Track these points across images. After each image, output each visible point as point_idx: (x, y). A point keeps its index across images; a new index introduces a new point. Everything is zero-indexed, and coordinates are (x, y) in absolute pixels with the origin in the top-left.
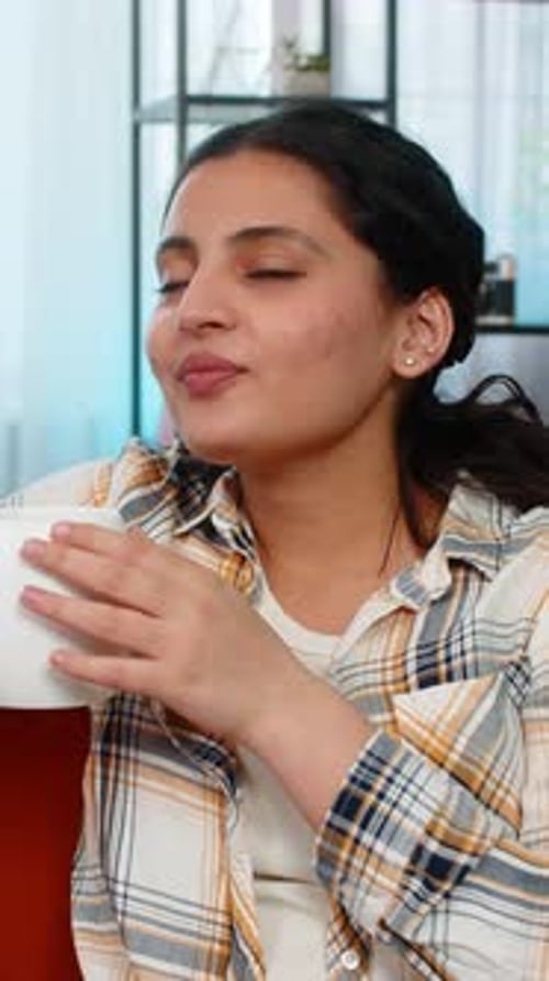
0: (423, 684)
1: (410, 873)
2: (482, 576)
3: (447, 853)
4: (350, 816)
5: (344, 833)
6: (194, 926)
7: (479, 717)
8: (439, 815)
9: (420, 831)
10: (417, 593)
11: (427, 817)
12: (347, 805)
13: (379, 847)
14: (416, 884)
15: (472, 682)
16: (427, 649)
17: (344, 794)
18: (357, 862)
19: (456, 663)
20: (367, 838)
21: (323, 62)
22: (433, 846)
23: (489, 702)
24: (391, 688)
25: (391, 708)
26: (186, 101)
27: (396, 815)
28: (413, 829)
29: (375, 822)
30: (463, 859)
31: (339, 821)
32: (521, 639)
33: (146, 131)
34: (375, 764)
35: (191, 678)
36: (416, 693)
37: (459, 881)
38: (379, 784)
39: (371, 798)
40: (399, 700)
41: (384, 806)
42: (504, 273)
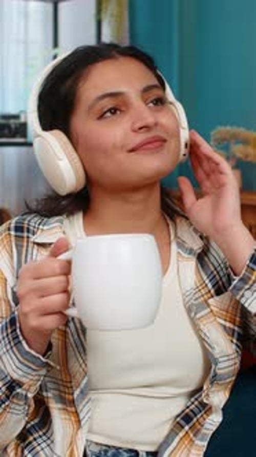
16: (211, 276)
24: (206, 297)
25: (209, 306)
40: (210, 302)
42: (22, 120)
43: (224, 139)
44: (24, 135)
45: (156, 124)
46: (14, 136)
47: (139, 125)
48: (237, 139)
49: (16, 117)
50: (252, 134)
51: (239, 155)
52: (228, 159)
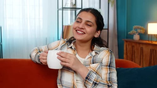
0: (93, 64)
1: (93, 84)
2: (98, 54)
3: (96, 82)
4: (87, 79)
5: (86, 80)
6: (70, 85)
7: (98, 67)
8: (95, 79)
9: (94, 80)
10: (92, 55)
11: (94, 79)
12: (87, 78)
13: (90, 82)
14: (93, 85)
15: (97, 64)
16: (93, 60)
17: (86, 77)
18: (88, 83)
19: (96, 62)
20: (89, 81)
21: (75, 5)
22: (95, 82)
23: (99, 65)
25: (90, 66)
26: (63, 8)
27: (91, 79)
28: (93, 80)
29: (89, 79)
30: (98, 83)
31: (86, 79)
32: (101, 60)
33: (59, 11)
34: (89, 74)
35: (73, 65)
36: (92, 64)
37: (98, 85)
38: (90, 76)
39: (89, 77)
40: (91, 65)
41: (90, 78)
50: (142, 27)
51: (139, 32)
52: (137, 32)
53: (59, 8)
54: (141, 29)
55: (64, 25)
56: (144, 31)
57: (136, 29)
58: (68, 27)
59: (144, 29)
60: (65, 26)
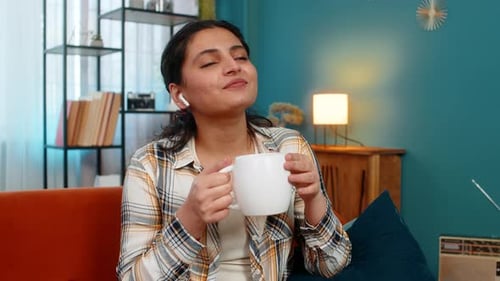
21: (99, 38)
26: (66, 46)
42: (152, 97)
43: (277, 111)
44: (153, 107)
45: (240, 71)
46: (147, 107)
47: (228, 70)
48: (285, 110)
49: (148, 96)
50: (295, 107)
51: (288, 120)
52: (280, 122)
53: (48, 47)
54: (291, 112)
55: (69, 98)
56: (301, 118)
57: (278, 112)
58: (82, 106)
59: (301, 111)
60: (73, 103)
